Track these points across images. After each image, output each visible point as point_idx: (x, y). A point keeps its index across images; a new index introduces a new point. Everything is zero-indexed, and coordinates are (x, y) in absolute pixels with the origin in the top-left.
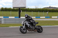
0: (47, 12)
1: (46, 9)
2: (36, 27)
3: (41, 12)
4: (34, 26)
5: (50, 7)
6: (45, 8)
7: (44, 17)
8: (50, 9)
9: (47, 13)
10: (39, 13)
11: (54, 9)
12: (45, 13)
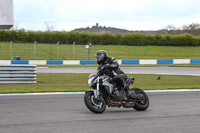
0: (85, 43)
1: (82, 33)
2: (130, 93)
3: (65, 43)
4: (126, 90)
5: (96, 28)
6: (81, 29)
7: (77, 62)
8: (97, 34)
9: (87, 47)
10: (58, 47)
11: (109, 33)
12: (80, 47)
